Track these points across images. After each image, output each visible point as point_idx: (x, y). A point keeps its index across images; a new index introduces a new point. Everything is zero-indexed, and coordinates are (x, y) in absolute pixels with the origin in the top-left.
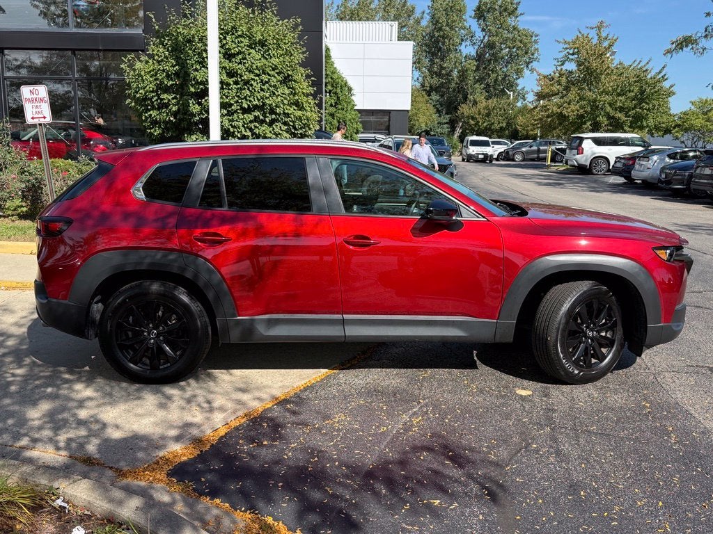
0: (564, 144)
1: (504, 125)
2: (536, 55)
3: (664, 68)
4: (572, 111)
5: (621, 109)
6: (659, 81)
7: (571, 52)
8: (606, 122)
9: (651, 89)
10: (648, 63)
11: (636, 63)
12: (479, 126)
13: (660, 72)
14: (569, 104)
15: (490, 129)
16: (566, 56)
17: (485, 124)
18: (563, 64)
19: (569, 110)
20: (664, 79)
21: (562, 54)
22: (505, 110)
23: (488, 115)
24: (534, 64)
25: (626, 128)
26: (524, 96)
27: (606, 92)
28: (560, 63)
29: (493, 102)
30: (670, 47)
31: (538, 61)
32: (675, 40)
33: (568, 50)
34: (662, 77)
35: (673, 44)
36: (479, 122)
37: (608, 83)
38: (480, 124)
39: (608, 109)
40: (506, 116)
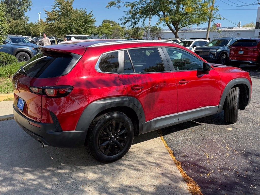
0: (55, 38)
1: (24, 30)
2: (31, 3)
3: (92, 12)
4: (63, 26)
5: (79, 26)
6: (91, 16)
7: (57, 3)
8: (75, 30)
9: (89, 19)
10: (85, 10)
11: (81, 9)
12: (13, 31)
13: (91, 13)
14: (62, 23)
15: (18, 32)
16: (56, 5)
17: (16, 30)
18: (55, 8)
19: (62, 26)
20: (92, 16)
21: (55, 4)
22: (23, 25)
23: (16, 26)
24: (30, 7)
25: (82, 33)
26: (27, 19)
27: (74, 19)
28: (54, 8)
29: (18, 21)
30: (108, 5)
31: (32, 6)
32: (109, 2)
33: (56, 3)
34: (92, 15)
35: (109, 4)
36: (13, 29)
37: (74, 16)
38: (14, 30)
39: (76, 26)
40: (24, 27)
